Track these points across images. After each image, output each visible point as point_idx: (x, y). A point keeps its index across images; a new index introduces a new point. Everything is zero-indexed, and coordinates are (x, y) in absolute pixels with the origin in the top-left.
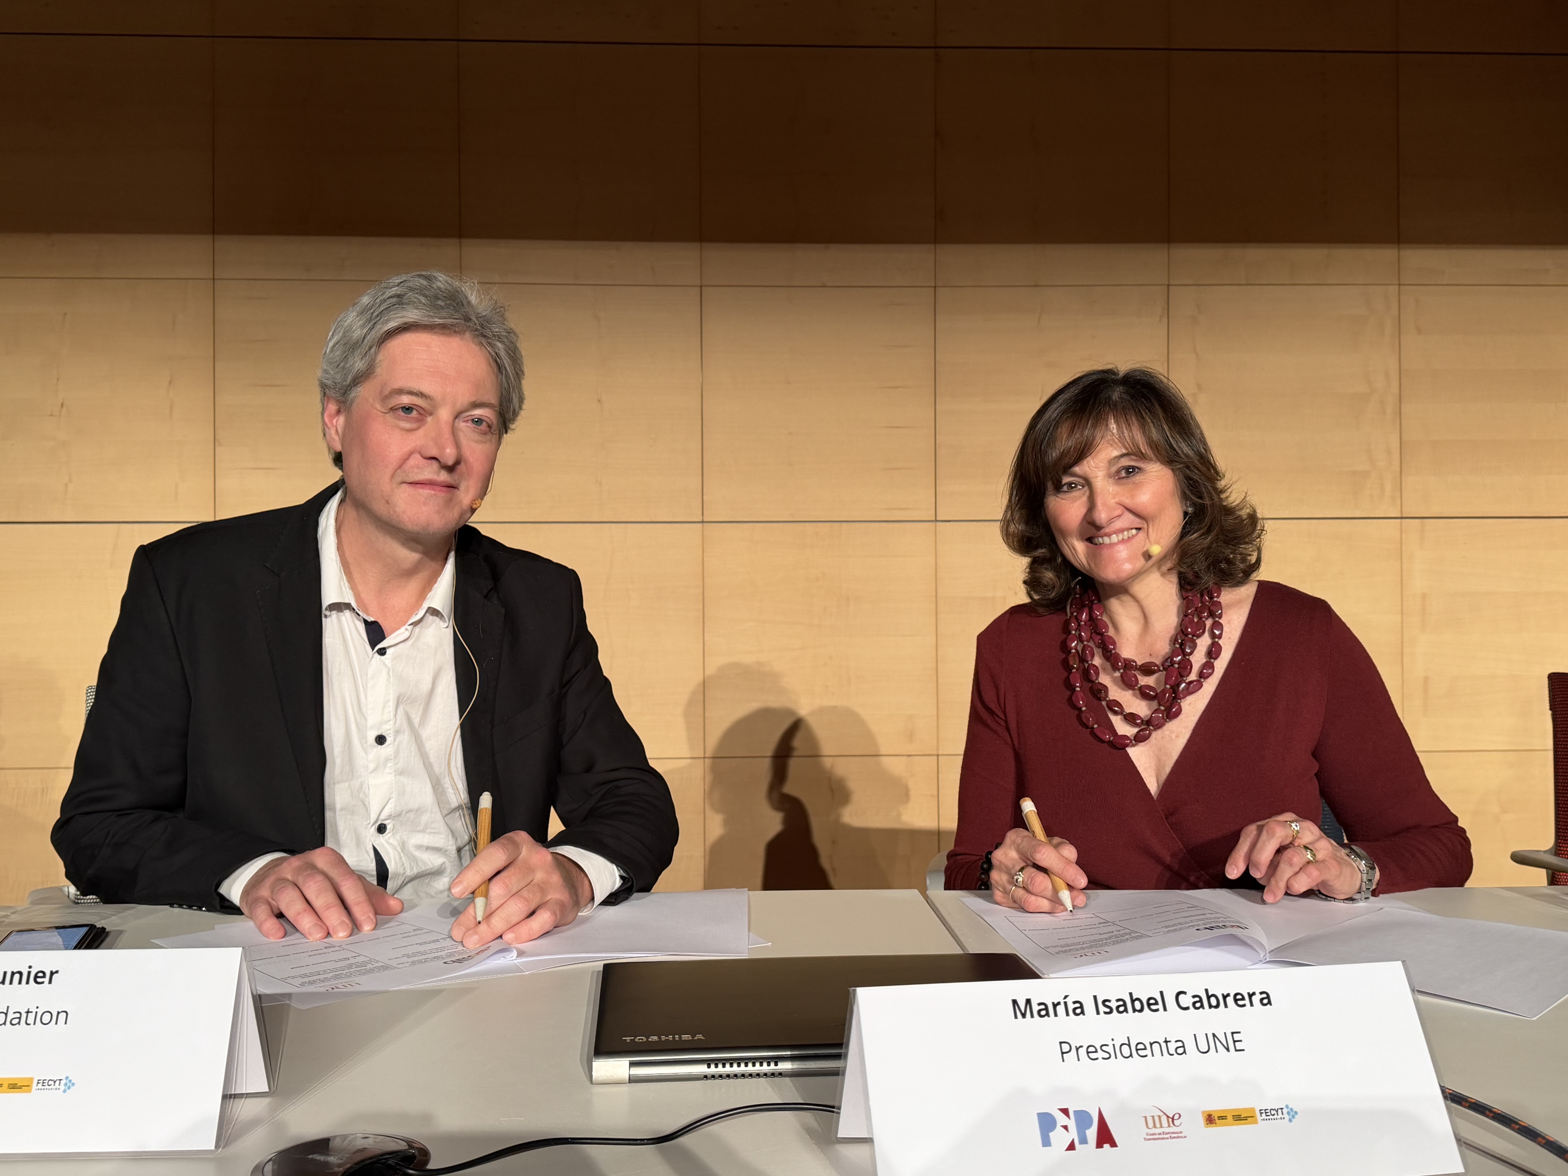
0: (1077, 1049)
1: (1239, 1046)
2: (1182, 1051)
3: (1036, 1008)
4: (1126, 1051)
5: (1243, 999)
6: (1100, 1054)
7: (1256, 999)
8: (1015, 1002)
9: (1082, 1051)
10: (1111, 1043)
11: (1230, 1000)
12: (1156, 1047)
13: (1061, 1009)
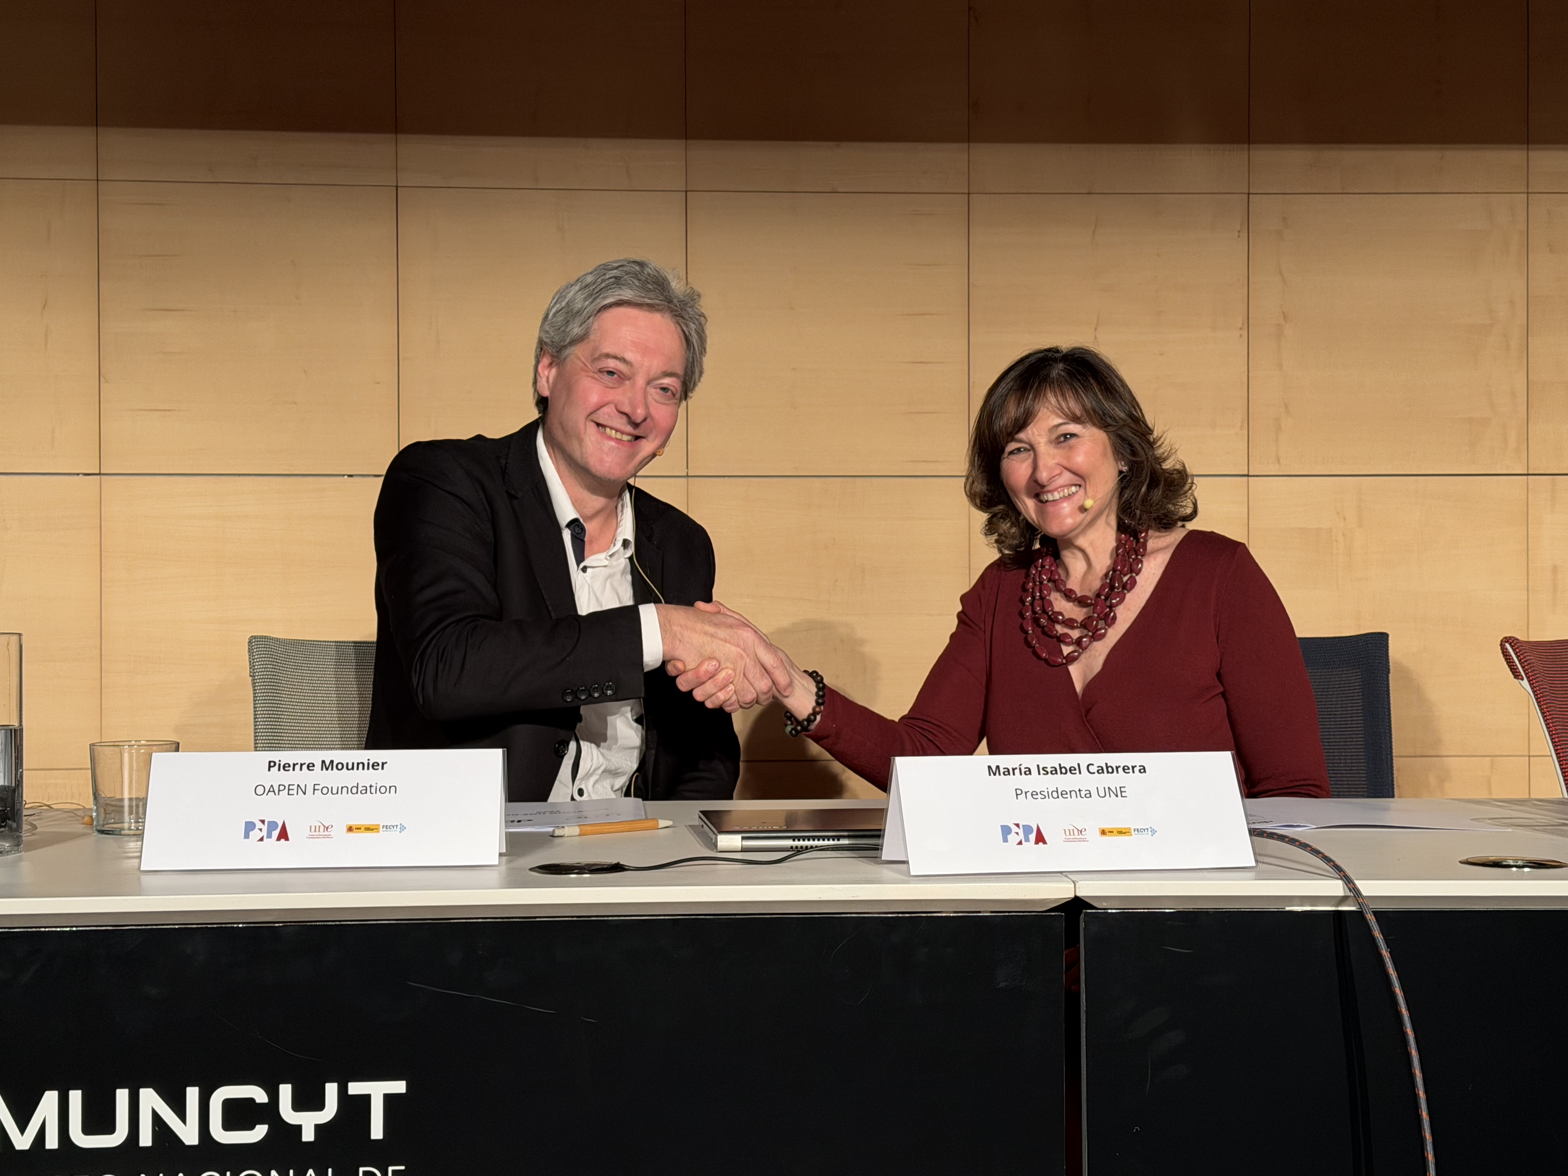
0: (1026, 793)
1: (1124, 794)
2: (1089, 795)
3: (1002, 771)
4: (1055, 795)
5: (1129, 769)
6: (1039, 796)
7: (1137, 770)
8: (989, 767)
9: (1029, 795)
10: (1046, 790)
11: (1120, 770)
12: (1073, 793)
13: (1017, 772)
